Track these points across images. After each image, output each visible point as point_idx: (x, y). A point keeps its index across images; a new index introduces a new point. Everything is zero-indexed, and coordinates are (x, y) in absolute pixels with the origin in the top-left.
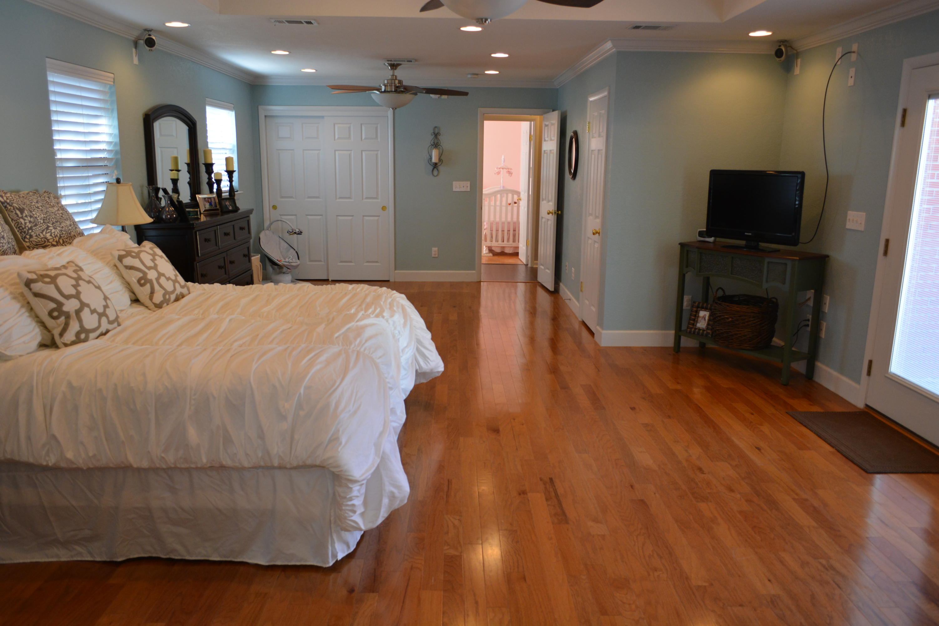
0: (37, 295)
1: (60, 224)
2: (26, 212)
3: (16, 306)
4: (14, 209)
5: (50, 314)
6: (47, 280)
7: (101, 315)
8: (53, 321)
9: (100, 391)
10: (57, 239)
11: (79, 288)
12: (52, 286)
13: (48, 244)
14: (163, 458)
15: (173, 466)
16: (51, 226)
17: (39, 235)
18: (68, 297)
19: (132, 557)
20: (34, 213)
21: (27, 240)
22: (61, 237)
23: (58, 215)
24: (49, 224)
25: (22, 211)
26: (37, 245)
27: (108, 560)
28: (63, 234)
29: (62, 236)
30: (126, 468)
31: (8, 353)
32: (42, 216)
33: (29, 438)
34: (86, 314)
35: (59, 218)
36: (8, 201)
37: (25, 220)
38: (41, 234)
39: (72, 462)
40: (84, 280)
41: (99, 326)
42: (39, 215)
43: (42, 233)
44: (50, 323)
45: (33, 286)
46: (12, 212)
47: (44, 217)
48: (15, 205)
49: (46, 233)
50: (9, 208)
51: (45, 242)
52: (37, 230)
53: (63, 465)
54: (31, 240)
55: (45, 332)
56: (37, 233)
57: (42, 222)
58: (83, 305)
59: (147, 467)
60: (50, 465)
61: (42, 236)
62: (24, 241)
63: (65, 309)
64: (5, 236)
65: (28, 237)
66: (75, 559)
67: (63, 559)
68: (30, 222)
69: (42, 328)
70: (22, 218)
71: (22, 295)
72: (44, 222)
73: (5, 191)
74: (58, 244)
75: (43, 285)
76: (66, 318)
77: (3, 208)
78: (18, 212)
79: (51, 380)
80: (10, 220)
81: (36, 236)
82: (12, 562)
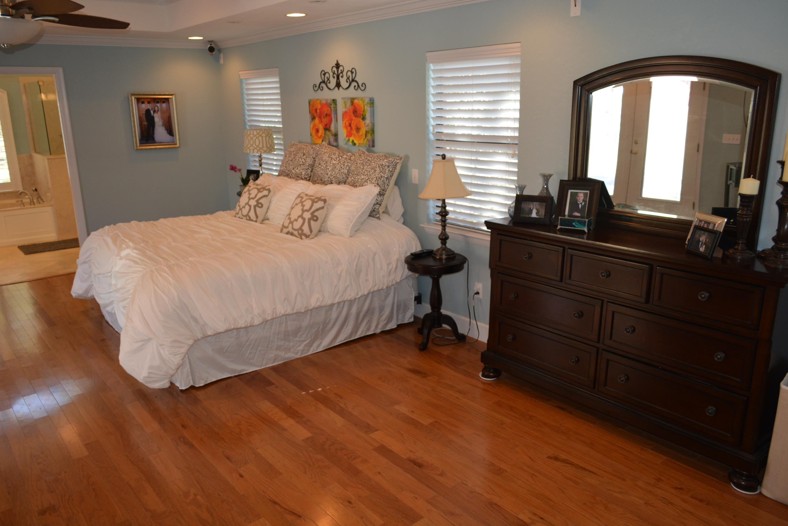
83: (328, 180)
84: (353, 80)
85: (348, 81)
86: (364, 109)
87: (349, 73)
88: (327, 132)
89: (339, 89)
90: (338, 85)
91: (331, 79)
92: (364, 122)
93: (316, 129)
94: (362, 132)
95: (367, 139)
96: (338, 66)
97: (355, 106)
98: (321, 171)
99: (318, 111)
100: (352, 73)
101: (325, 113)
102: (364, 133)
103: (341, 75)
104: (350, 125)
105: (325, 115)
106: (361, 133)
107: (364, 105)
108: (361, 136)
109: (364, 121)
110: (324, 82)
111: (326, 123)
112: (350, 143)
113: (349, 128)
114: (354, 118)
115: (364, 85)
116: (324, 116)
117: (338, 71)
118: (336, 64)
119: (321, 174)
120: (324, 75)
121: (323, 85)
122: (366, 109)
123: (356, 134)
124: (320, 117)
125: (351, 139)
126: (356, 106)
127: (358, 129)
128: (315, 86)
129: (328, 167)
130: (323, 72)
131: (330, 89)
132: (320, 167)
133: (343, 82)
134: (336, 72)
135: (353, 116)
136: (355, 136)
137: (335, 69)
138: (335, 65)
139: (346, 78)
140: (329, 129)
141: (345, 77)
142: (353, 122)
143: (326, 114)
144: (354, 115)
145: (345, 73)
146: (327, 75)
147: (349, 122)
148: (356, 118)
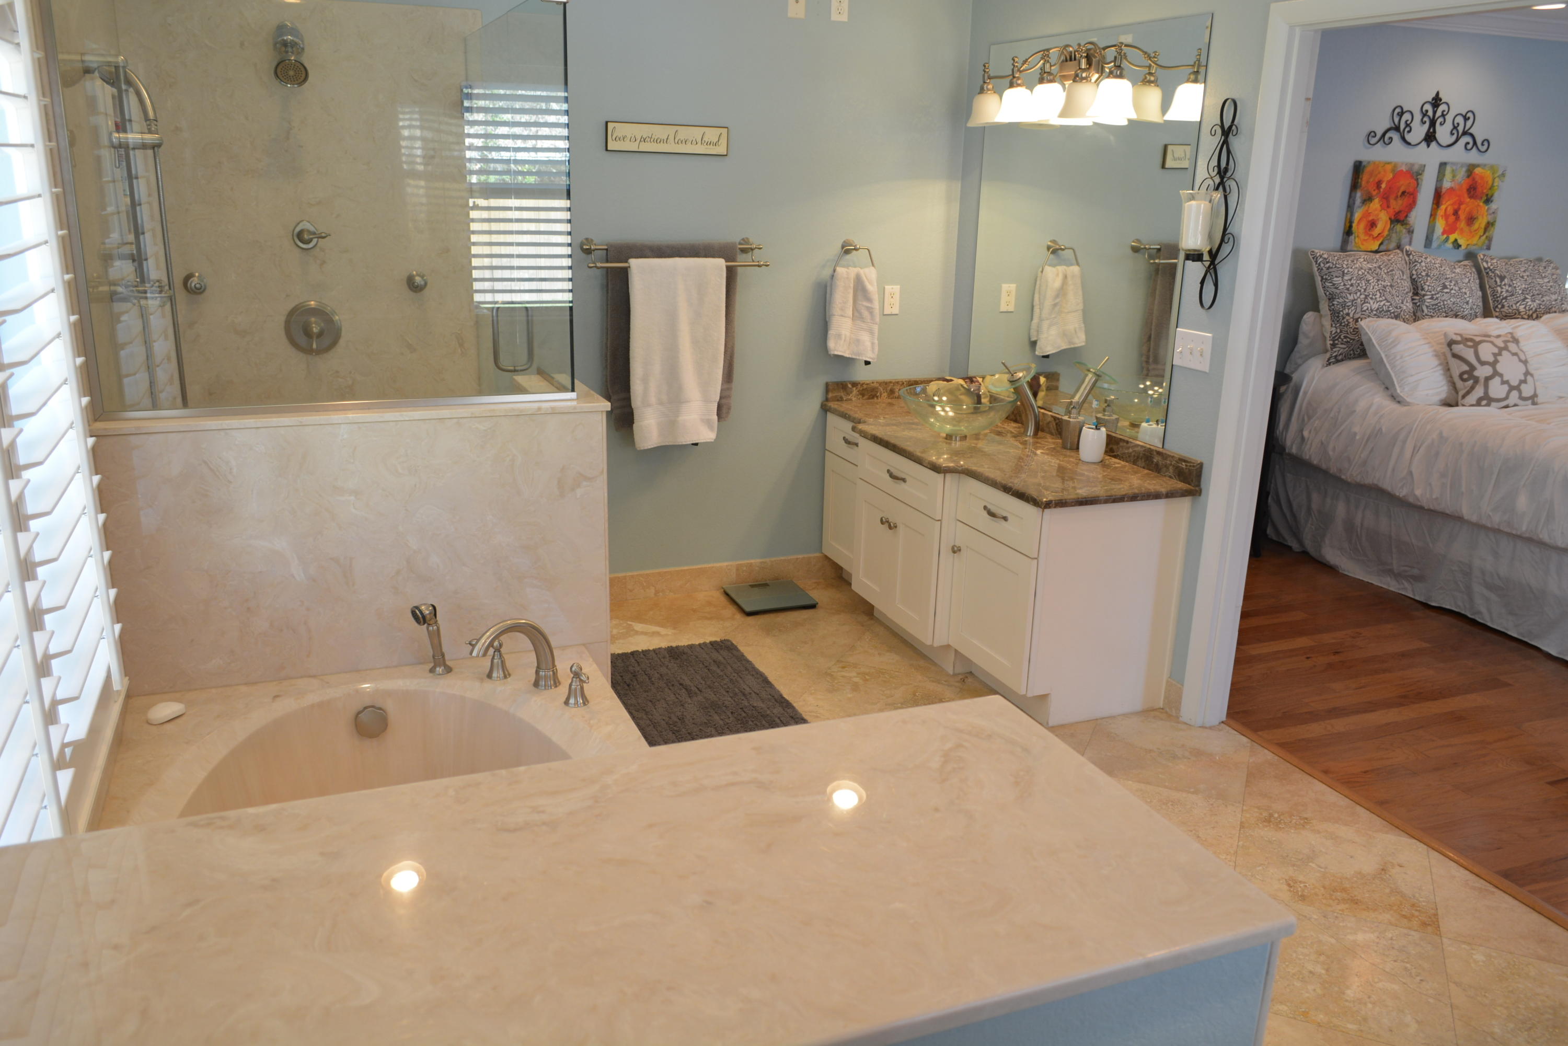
0: (1455, 356)
1: (1542, 297)
2: (1506, 280)
3: (1435, 362)
4: (1495, 276)
5: (1461, 376)
6: (1470, 344)
7: (1512, 388)
8: (1461, 382)
9: (1461, 444)
10: (1531, 312)
11: (1499, 358)
12: (1472, 350)
13: (1518, 316)
14: (1489, 516)
15: (1497, 527)
16: (1530, 298)
17: (1512, 306)
18: (1483, 363)
19: (1444, 606)
20: (1514, 282)
21: (1497, 310)
22: (1536, 311)
23: (1544, 287)
24: (1527, 296)
25: (1502, 278)
26: (1506, 316)
27: (1424, 601)
28: (1540, 308)
29: (1538, 310)
30: (1459, 519)
31: (1408, 400)
32: (1524, 286)
33: (1393, 470)
34: (1495, 384)
35: (1544, 290)
36: (1491, 267)
37: (1502, 288)
38: (1514, 305)
39: (1418, 499)
40: (1509, 351)
41: (1506, 398)
42: (1520, 285)
43: (1516, 304)
44: (1459, 384)
45: (1454, 346)
46: (1492, 278)
47: (1525, 288)
48: (1497, 272)
49: (1520, 305)
50: (1491, 274)
51: (1516, 314)
52: (1512, 300)
53: (1411, 500)
54: (1502, 310)
55: (1453, 392)
56: (1510, 304)
57: (1520, 292)
58: (1496, 373)
59: (1475, 521)
60: (1401, 496)
61: (1514, 307)
62: (1495, 310)
63: (1476, 373)
64: (1471, 301)
65: (1500, 306)
66: (1400, 592)
67: (1392, 589)
68: (1507, 291)
69: (1451, 388)
70: (1500, 286)
71: (1444, 354)
72: (1522, 293)
73: (1493, 257)
74: (1530, 317)
75: (1464, 347)
76: (1474, 382)
77: (1485, 274)
78: (1498, 280)
79: (1429, 427)
80: (1487, 287)
81: (1509, 306)
82: (1354, 576)
83: (1471, 314)
84: (1465, 133)
85: (1455, 131)
86: (1493, 184)
87: (1460, 120)
88: (1398, 227)
89: (1428, 146)
90: (1430, 138)
91: (1416, 124)
92: (1486, 208)
93: (1369, 222)
94: (1480, 224)
95: (1487, 237)
96: (1436, 101)
97: (1474, 179)
98: (1452, 299)
99: (1383, 186)
100: (1466, 119)
101: (1402, 189)
102: (1483, 226)
103: (1441, 120)
104: (1456, 213)
105: (1400, 194)
106: (1476, 226)
107: (1494, 179)
108: (1476, 230)
109: (1487, 205)
110: (1397, 128)
111: (1397, 209)
112: (1449, 245)
113: (1452, 218)
114: (1468, 200)
115: (1486, 143)
116: (1397, 197)
117: (1435, 113)
118: (1433, 99)
119: (1454, 304)
120: (1401, 114)
121: (1395, 136)
122: (1496, 184)
123: (1466, 229)
124: (1386, 198)
125: (1452, 237)
126: (1477, 178)
127: (1471, 220)
128: (1372, 134)
129: (1464, 290)
130: (1398, 110)
131: (1409, 144)
132: (1447, 293)
133: (1443, 133)
134: (1430, 113)
135: (1466, 195)
136: (1462, 231)
137: (1428, 107)
138: (1430, 100)
139: (1451, 127)
140: (1403, 221)
141: (1448, 126)
142: (1463, 207)
143: (1403, 193)
144: (1468, 194)
145: (1449, 118)
146: (1407, 117)
147: (1456, 207)
148: (1472, 200)
